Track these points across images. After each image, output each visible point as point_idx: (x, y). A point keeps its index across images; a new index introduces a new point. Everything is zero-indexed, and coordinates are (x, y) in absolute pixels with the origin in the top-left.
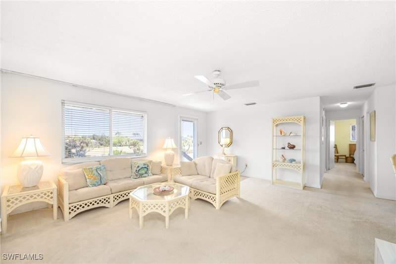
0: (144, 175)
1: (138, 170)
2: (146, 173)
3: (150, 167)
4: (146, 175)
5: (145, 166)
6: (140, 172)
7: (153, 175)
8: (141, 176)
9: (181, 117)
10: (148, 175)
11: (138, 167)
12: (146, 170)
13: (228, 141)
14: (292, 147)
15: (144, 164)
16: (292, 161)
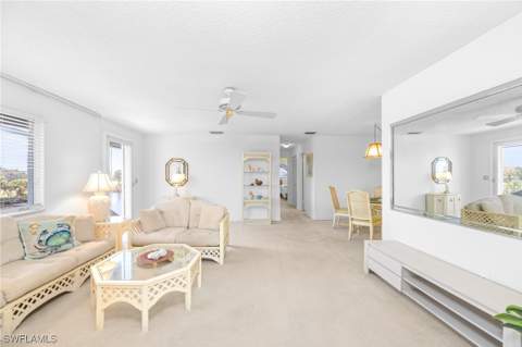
0: (63, 247)
1: (44, 238)
2: (68, 242)
3: (73, 228)
4: (69, 245)
5: (62, 229)
6: (53, 242)
7: (83, 242)
8: (57, 249)
9: (108, 137)
10: (73, 246)
11: (45, 232)
12: (66, 235)
13: (182, 177)
14: (259, 183)
15: (60, 225)
16: (260, 197)
